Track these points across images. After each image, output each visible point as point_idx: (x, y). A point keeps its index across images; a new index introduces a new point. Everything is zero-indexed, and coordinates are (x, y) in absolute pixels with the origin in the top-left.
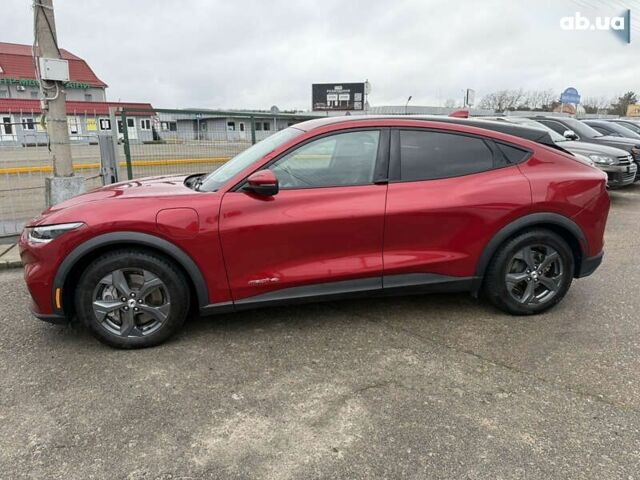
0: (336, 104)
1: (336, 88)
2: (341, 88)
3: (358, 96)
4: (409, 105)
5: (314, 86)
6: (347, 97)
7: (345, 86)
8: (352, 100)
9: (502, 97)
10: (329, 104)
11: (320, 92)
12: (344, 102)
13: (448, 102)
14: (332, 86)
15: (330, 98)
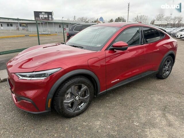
0: (43, 18)
1: (42, 13)
2: (44, 13)
3: (50, 16)
4: (63, 20)
5: (34, 12)
6: (46, 16)
7: (46, 13)
8: (48, 17)
9: (82, 18)
10: (40, 18)
11: (37, 14)
12: (46, 18)
13: (68, 19)
14: (41, 12)
15: (41, 16)
